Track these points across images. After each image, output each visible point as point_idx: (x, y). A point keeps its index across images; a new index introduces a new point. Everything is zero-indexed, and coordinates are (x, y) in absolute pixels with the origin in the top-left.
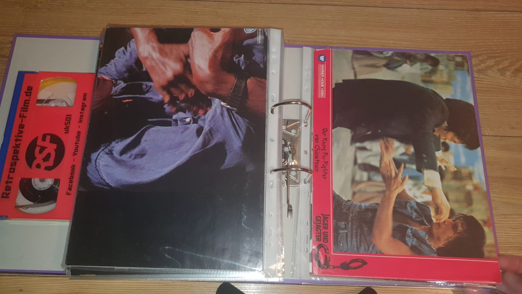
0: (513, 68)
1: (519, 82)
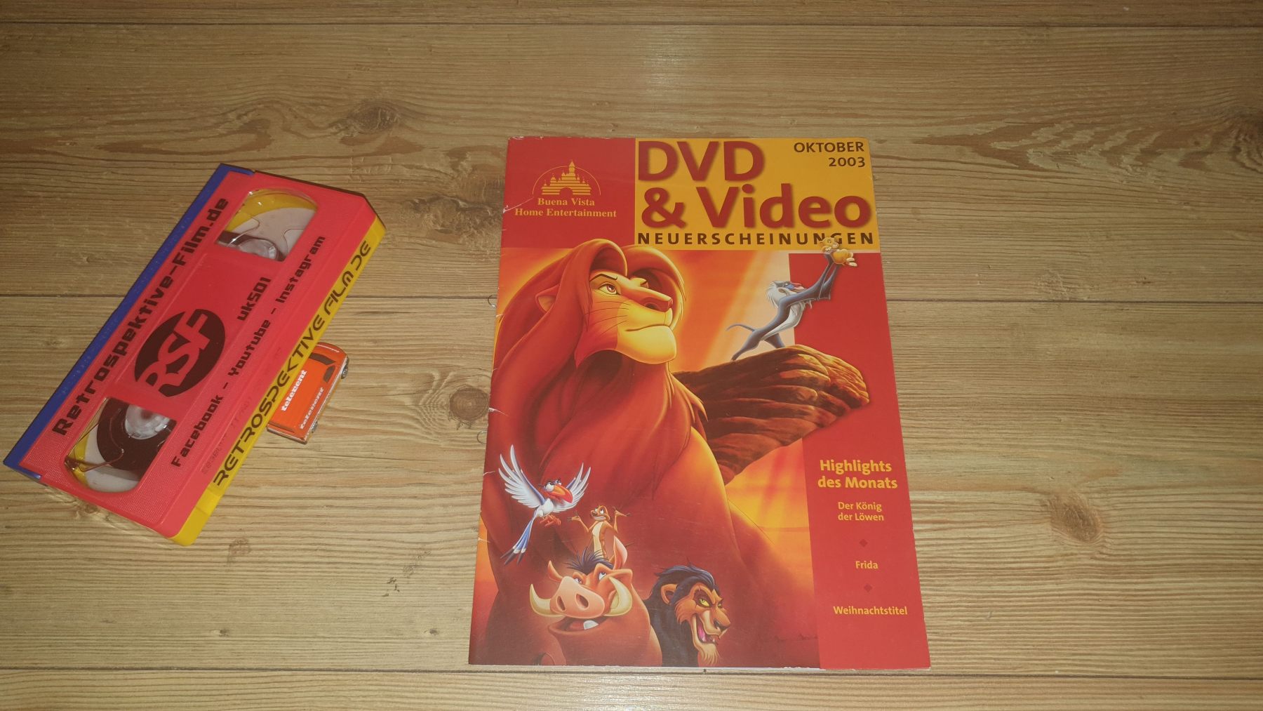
0: (1137, 148)
1: (1154, 178)
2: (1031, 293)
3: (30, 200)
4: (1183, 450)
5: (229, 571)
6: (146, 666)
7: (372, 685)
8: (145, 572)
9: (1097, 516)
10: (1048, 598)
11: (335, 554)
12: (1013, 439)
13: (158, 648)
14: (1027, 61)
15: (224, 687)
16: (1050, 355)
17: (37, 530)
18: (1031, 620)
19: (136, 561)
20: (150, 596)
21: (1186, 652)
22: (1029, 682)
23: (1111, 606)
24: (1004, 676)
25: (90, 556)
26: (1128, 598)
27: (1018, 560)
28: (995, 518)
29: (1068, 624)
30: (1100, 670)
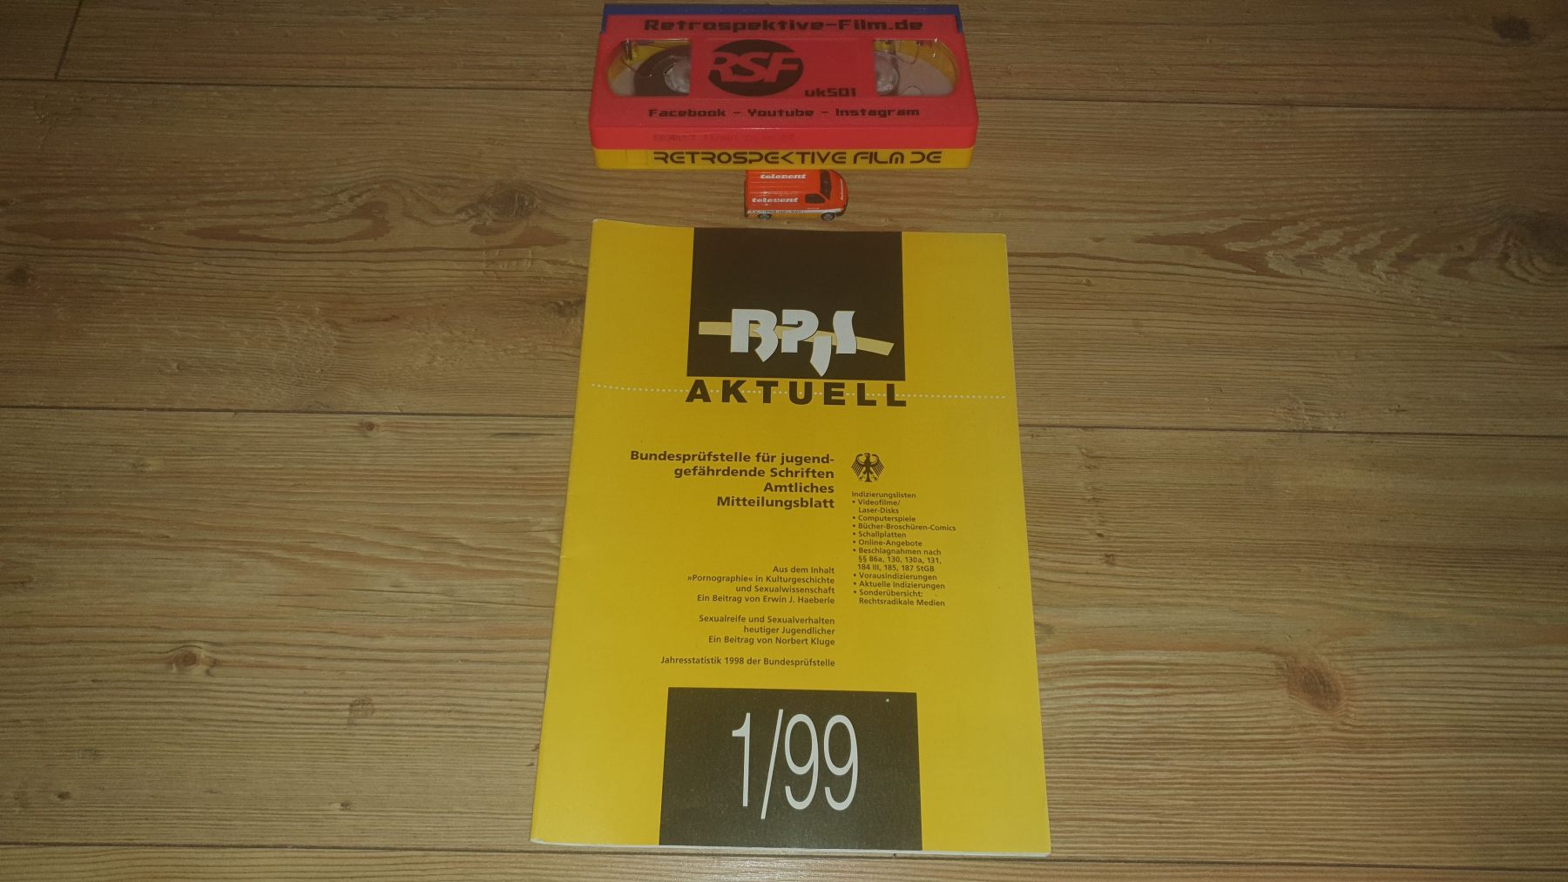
0: (1393, 252)
1: (1411, 287)
2: (1268, 421)
3: (112, 295)
4: (1438, 606)
5: (350, 734)
6: (256, 843)
7: (516, 868)
8: (254, 735)
9: (1340, 682)
10: (1283, 774)
11: (474, 716)
12: (1245, 591)
13: (270, 823)
14: (1267, 147)
15: (344, 868)
16: (1290, 494)
17: (129, 685)
18: (1266, 800)
19: (242, 722)
20: (260, 762)
21: (1436, 838)
22: (1260, 871)
23: (1354, 784)
24: (1233, 863)
25: (191, 715)
26: (1374, 776)
27: (1250, 731)
28: (1225, 682)
29: (1304, 805)
30: (1341, 857)
